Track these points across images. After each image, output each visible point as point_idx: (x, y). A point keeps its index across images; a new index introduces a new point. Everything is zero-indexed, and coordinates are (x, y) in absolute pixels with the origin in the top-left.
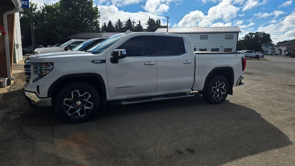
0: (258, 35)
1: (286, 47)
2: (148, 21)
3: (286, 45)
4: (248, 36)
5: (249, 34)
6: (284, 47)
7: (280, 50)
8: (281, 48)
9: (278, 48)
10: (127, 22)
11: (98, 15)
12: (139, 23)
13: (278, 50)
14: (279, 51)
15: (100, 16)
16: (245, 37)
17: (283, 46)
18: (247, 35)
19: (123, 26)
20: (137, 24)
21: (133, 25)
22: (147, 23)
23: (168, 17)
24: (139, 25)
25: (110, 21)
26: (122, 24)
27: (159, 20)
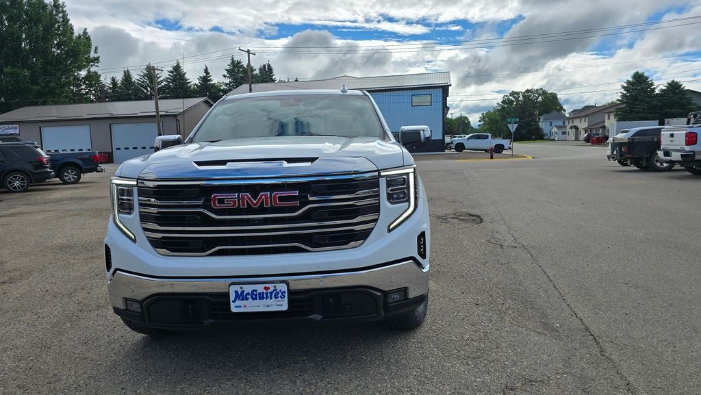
0: (530, 96)
1: (587, 121)
2: (228, 68)
3: (586, 116)
4: (508, 99)
5: (511, 94)
6: (583, 120)
7: (576, 128)
8: (576, 123)
9: (571, 125)
10: (171, 72)
11: (92, 55)
12: (205, 74)
13: (571, 128)
14: (574, 130)
15: (97, 59)
16: (504, 102)
17: (580, 117)
18: (507, 96)
19: (163, 84)
20: (200, 77)
21: (189, 81)
22: (226, 73)
23: (248, 52)
24: (205, 79)
25: (128, 71)
26: (158, 78)
27: (269, 66)
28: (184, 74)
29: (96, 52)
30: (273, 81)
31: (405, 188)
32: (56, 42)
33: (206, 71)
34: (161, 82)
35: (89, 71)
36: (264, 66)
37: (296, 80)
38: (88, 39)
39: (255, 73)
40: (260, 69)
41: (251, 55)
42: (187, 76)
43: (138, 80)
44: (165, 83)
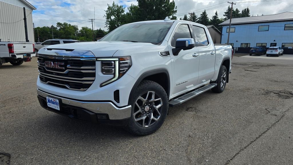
2: (226, 11)
10: (202, 15)
11: (175, 10)
12: (215, 15)
19: (197, 20)
20: (213, 16)
21: (208, 18)
22: (224, 14)
23: (232, 3)
24: (215, 17)
25: (186, 15)
26: (196, 18)
27: (248, 9)
28: (207, 16)
29: (176, 8)
30: (249, 16)
31: (113, 68)
32: (163, 6)
33: (216, 14)
34: (197, 19)
35: (173, 16)
36: (245, 9)
37: (263, 15)
38: (174, 3)
39: (239, 13)
40: (243, 11)
41: (233, 5)
42: (208, 16)
43: (189, 19)
44: (198, 19)
